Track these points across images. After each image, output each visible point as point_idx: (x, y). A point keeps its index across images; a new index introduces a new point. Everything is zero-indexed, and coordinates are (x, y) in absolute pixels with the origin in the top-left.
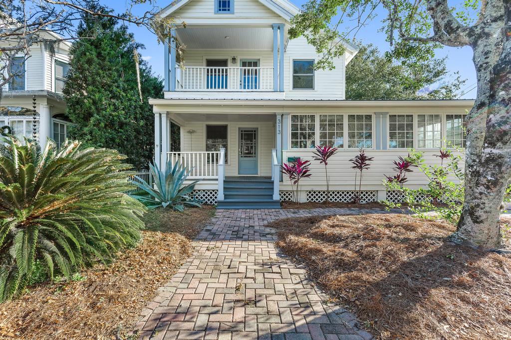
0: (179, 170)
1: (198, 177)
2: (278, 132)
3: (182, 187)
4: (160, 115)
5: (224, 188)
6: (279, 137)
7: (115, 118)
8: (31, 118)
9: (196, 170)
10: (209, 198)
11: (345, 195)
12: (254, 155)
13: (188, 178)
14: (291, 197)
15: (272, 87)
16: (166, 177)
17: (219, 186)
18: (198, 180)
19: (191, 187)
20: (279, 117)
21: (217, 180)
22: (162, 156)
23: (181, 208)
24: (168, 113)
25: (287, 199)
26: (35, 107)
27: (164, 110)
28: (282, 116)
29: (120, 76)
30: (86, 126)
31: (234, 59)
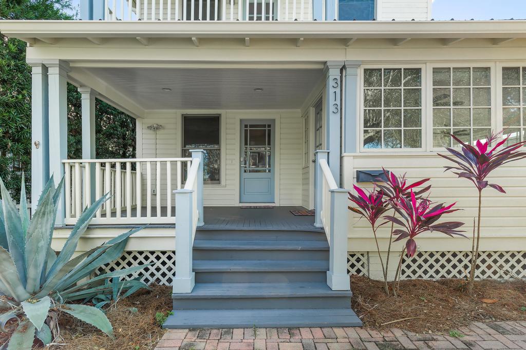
2: (332, 109)
4: (45, 69)
5: (196, 250)
6: (333, 120)
11: (495, 261)
14: (362, 265)
20: (334, 73)
21: (172, 226)
27: (53, 58)
28: (343, 68)
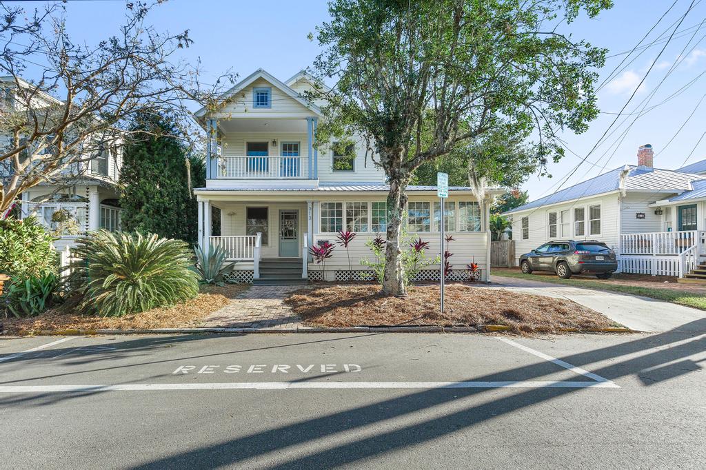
0: (220, 253)
1: (237, 259)
2: (309, 218)
3: (223, 267)
4: (203, 203)
5: (260, 268)
6: (310, 222)
7: (161, 205)
8: (84, 204)
9: (235, 252)
10: (247, 277)
12: (294, 237)
13: (227, 259)
14: (321, 276)
15: (307, 175)
16: (209, 258)
17: (255, 267)
18: (236, 262)
19: (231, 267)
20: (309, 205)
21: (253, 261)
22: (205, 240)
23: (222, 284)
24: (210, 201)
25: (318, 278)
26: (88, 195)
27: (207, 199)
28: (313, 203)
29: (165, 166)
30: (137, 213)
31: (274, 142)
